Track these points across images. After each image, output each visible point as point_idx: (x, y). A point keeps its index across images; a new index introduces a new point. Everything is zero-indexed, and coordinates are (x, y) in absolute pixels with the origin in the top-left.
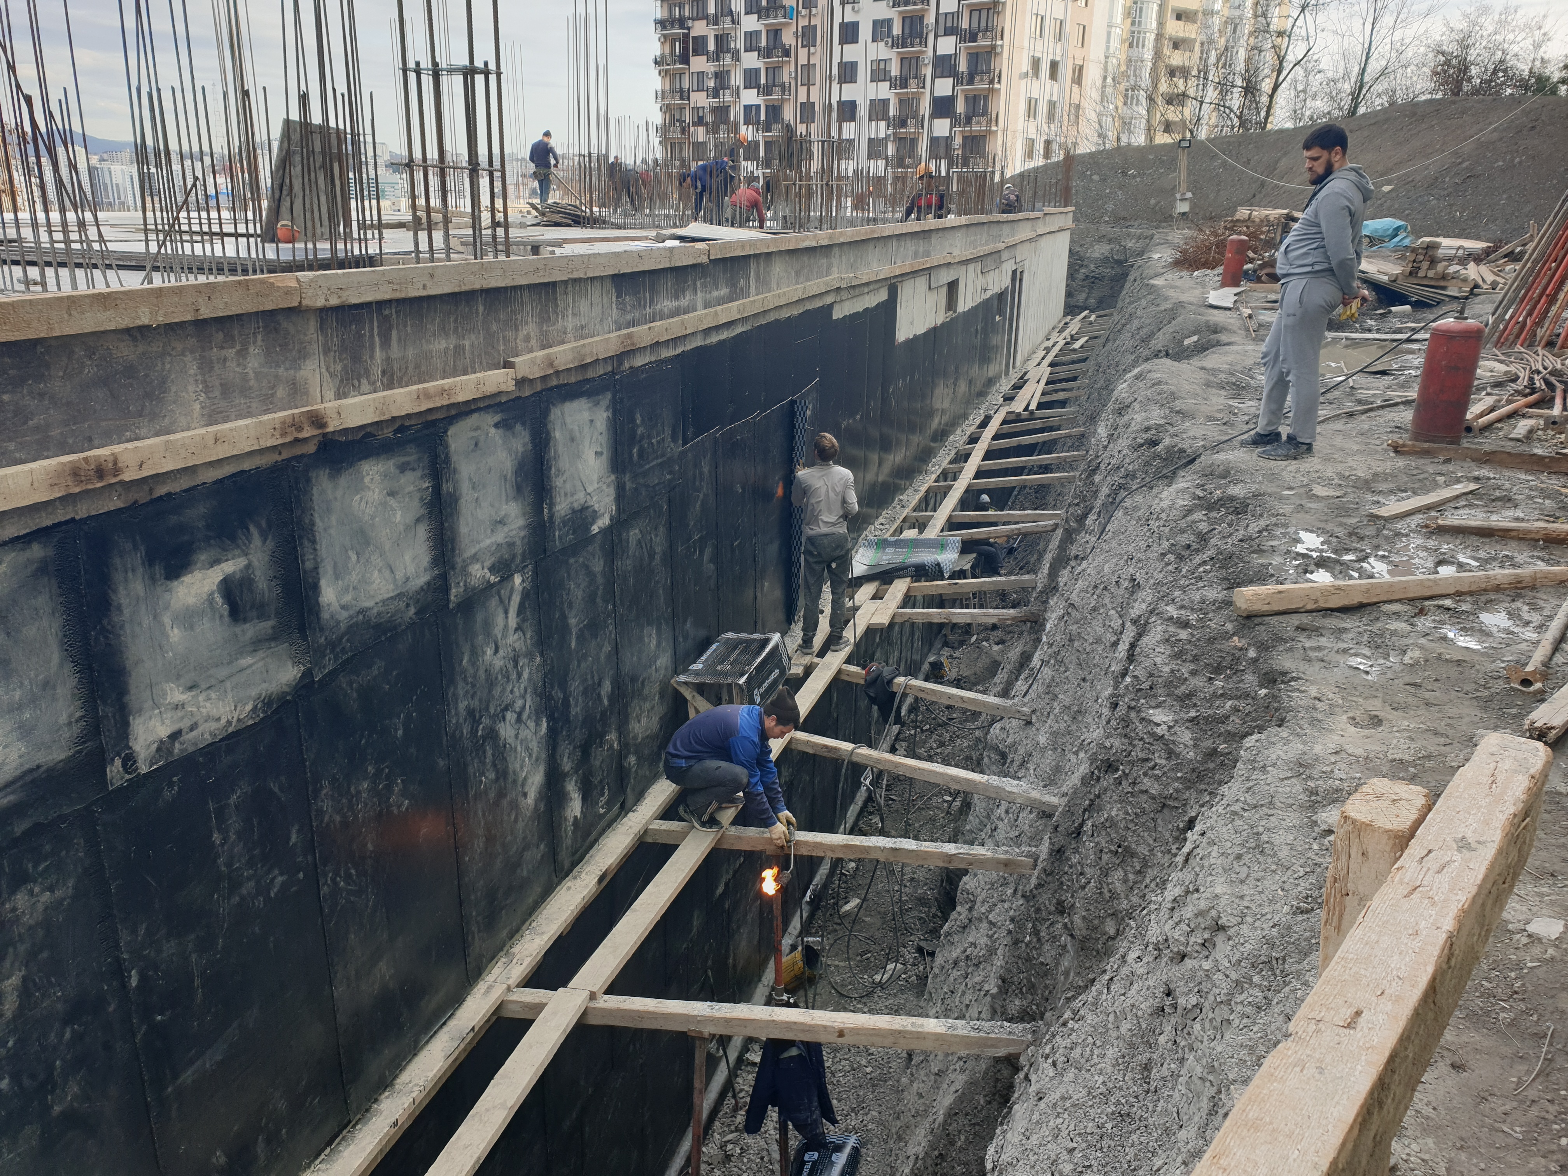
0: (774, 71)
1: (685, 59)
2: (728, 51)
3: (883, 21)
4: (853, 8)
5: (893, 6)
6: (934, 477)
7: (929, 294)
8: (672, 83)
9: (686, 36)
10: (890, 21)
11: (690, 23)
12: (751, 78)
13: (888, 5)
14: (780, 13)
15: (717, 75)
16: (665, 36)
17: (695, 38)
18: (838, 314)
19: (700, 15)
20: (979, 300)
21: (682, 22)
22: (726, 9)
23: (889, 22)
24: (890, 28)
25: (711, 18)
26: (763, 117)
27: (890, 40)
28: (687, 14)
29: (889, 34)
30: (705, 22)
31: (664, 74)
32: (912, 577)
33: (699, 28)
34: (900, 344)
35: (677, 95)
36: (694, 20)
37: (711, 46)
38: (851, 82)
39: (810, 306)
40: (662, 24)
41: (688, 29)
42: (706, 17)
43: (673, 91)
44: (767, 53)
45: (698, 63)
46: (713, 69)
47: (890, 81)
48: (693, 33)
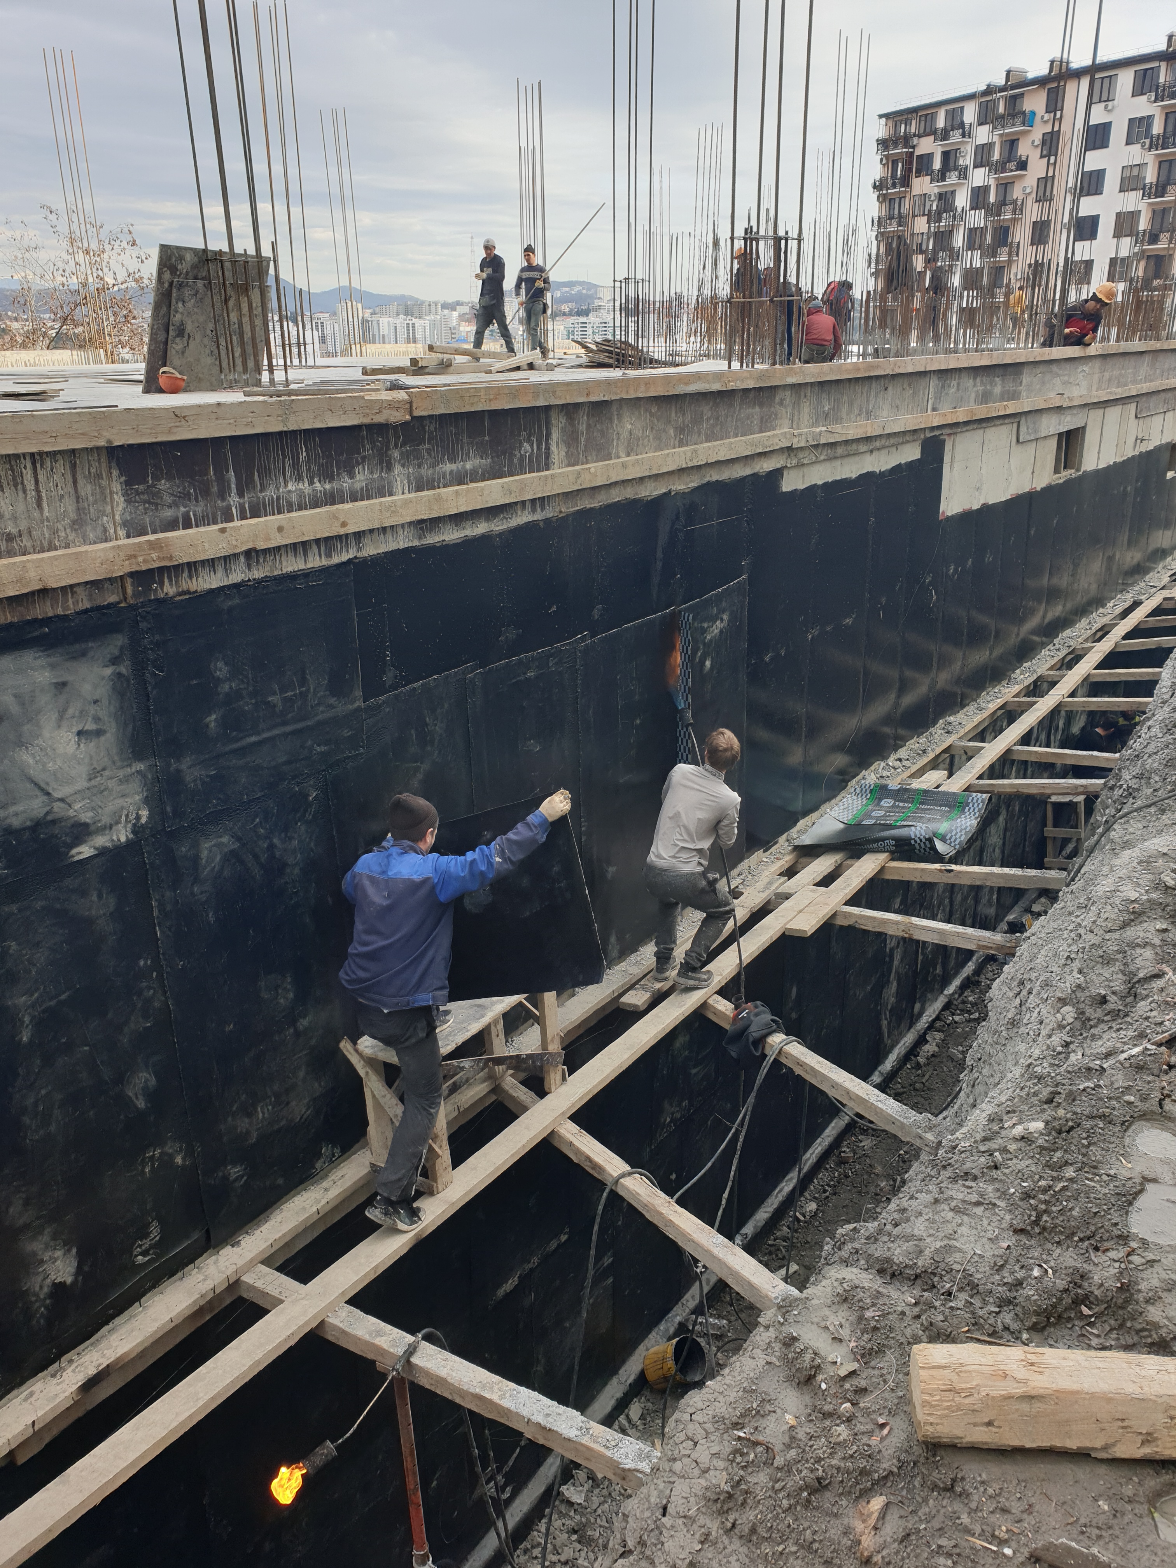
0: (1005, 187)
1: (906, 182)
2: (956, 169)
3: (1141, 119)
4: (1106, 107)
5: (1155, 101)
6: (1017, 688)
7: (1017, 450)
8: (891, 208)
9: (912, 153)
10: (1150, 118)
11: (915, 140)
12: (979, 196)
13: (1149, 101)
14: (1018, 120)
15: (941, 196)
16: (887, 157)
17: (920, 157)
18: (790, 483)
19: (928, 130)
20: (1130, 453)
21: (906, 140)
22: (957, 122)
23: (1148, 120)
24: (1149, 126)
25: (939, 132)
26: (988, 240)
27: (1148, 141)
28: (913, 131)
29: (1148, 134)
30: (932, 137)
31: (882, 198)
32: (892, 852)
33: (926, 146)
34: (948, 519)
35: (895, 222)
36: (920, 136)
37: (937, 165)
38: (1096, 194)
39: (715, 476)
40: (883, 144)
41: (914, 147)
42: (933, 132)
43: (891, 218)
44: (1000, 167)
45: (922, 185)
46: (936, 190)
47: (1144, 189)
48: (918, 152)
